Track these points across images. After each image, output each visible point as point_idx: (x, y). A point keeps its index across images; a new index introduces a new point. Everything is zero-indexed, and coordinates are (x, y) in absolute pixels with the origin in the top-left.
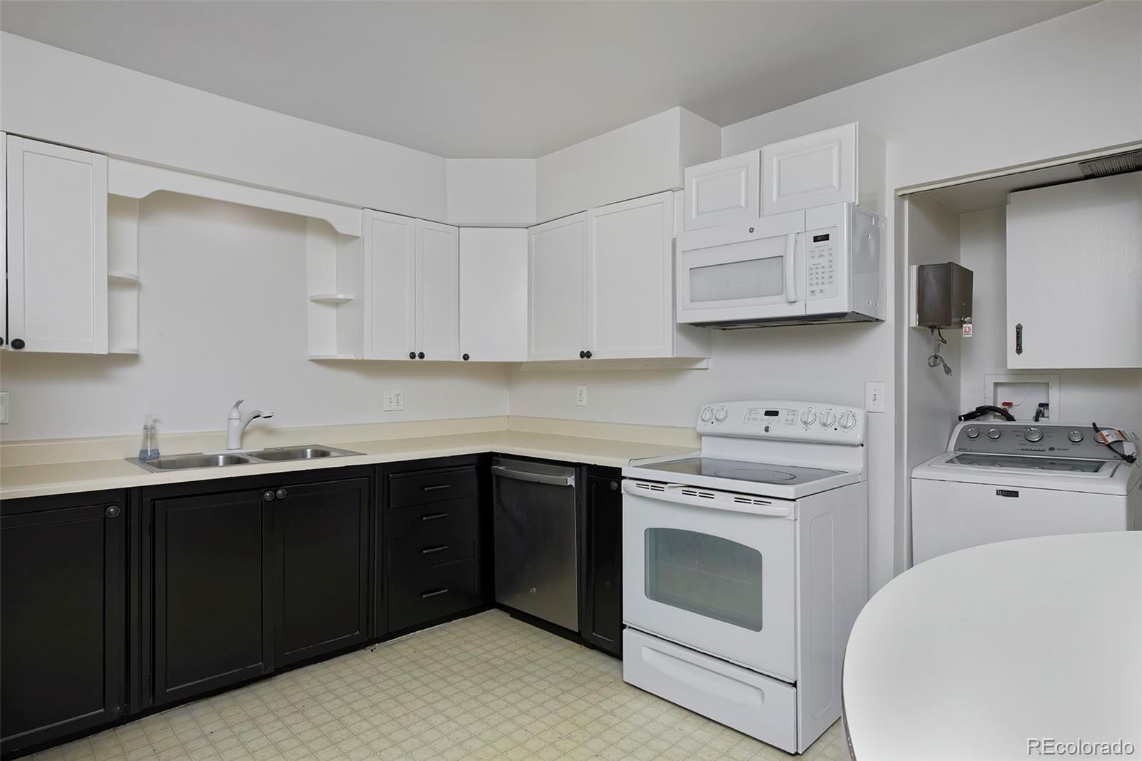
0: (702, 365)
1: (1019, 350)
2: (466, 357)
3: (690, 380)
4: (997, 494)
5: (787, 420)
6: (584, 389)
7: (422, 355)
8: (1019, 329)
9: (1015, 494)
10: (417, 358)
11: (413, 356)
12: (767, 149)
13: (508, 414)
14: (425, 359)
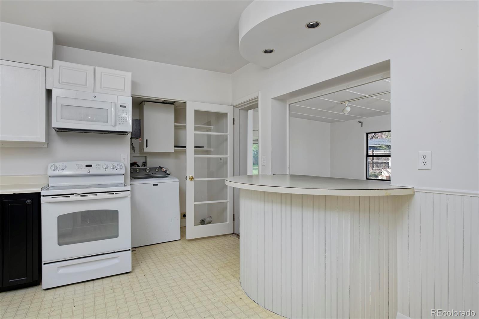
1: (147, 147)
4: (153, 185)
5: (97, 168)
8: (147, 140)
9: (157, 185)
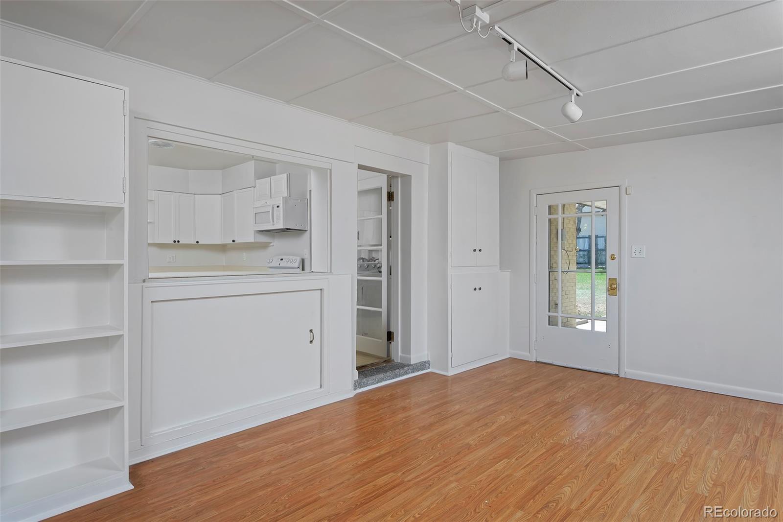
0: (272, 245)
2: (197, 242)
3: (270, 249)
6: (245, 254)
7: (178, 242)
10: (177, 242)
11: (175, 242)
12: (272, 177)
13: (224, 265)
14: (180, 243)
